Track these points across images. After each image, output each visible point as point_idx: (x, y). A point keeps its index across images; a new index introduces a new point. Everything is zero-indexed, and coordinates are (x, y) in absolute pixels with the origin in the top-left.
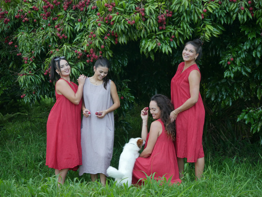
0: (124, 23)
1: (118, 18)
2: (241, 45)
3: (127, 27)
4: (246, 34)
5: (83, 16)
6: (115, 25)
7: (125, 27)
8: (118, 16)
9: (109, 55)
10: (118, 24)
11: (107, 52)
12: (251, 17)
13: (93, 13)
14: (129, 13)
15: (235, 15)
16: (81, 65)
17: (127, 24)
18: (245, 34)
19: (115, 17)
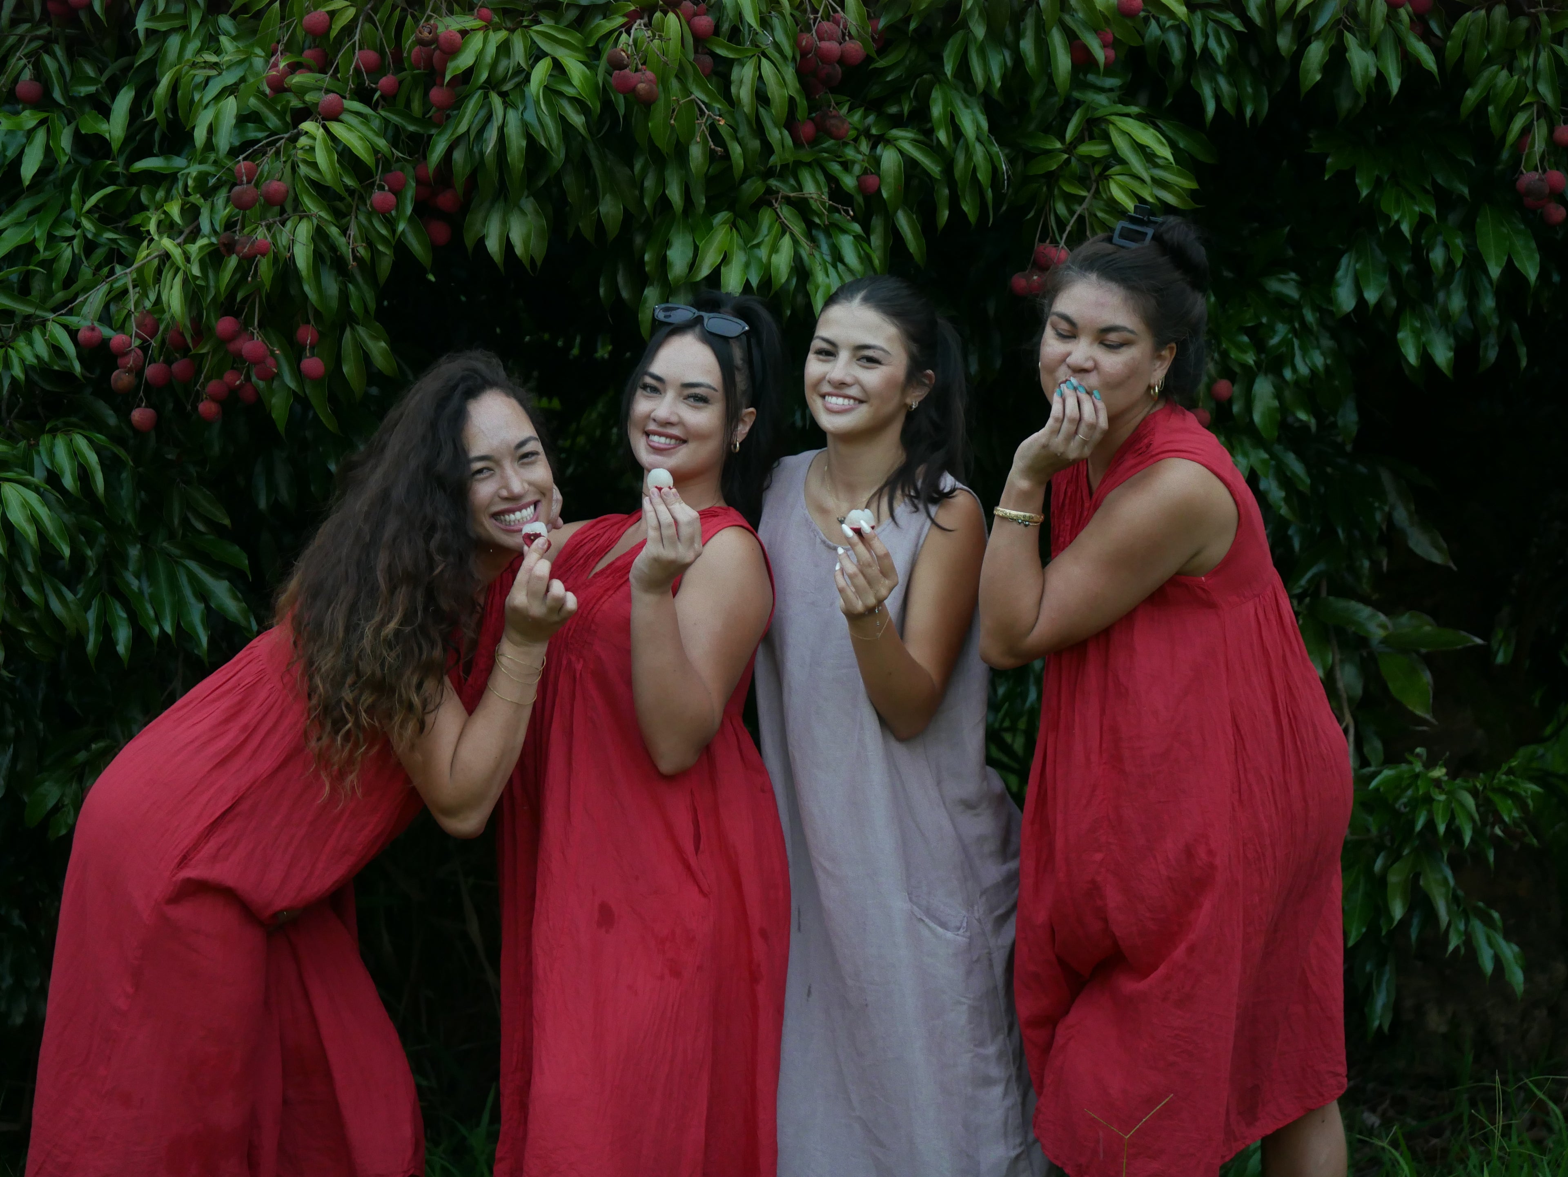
0: (550, 92)
1: (491, 50)
2: (1283, 281)
3: (577, 120)
4: (1364, 193)
5: (47, 58)
6: (471, 106)
7: (563, 122)
8: (497, 38)
9: (366, 358)
10: (496, 101)
11: (348, 333)
12: (1429, 61)
13: (185, 28)
14: (572, 14)
15: (1316, 52)
16: (74, 454)
17: (578, 103)
18: (1358, 194)
19: (476, 42)
